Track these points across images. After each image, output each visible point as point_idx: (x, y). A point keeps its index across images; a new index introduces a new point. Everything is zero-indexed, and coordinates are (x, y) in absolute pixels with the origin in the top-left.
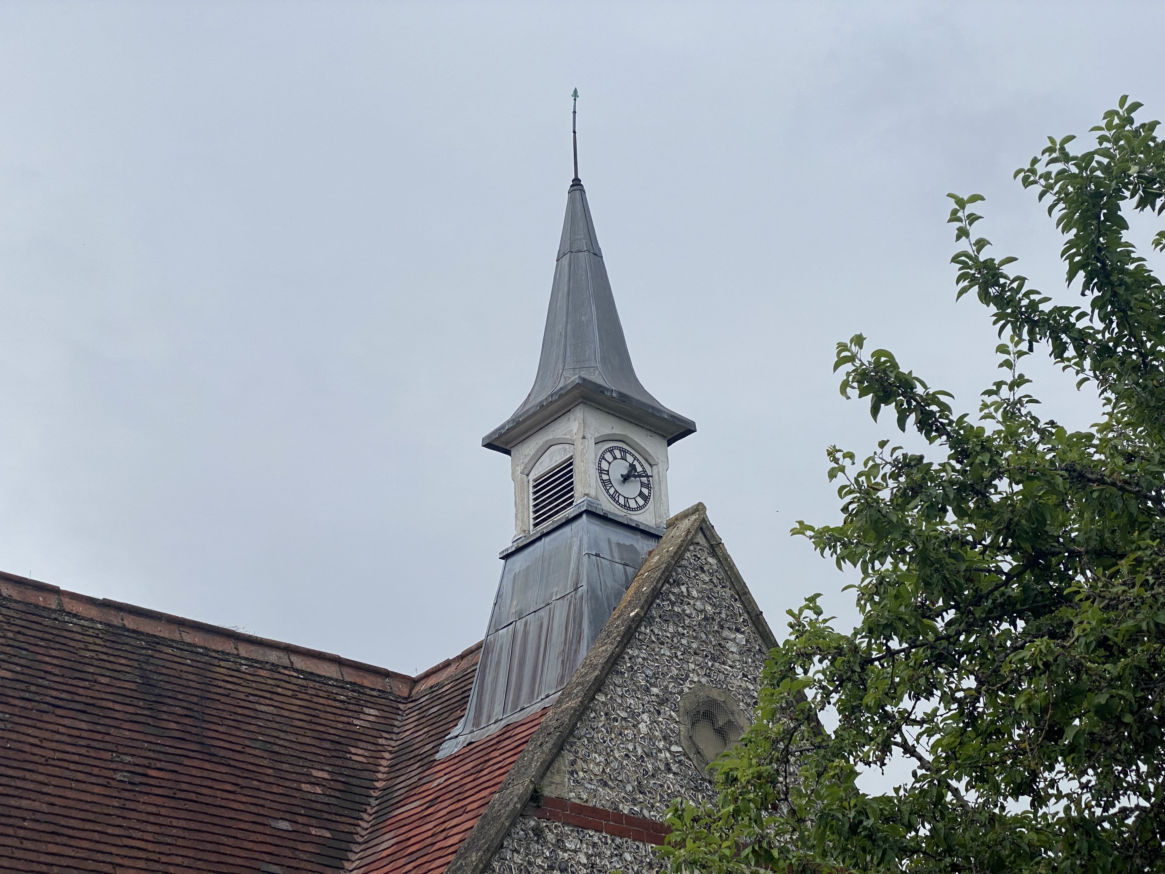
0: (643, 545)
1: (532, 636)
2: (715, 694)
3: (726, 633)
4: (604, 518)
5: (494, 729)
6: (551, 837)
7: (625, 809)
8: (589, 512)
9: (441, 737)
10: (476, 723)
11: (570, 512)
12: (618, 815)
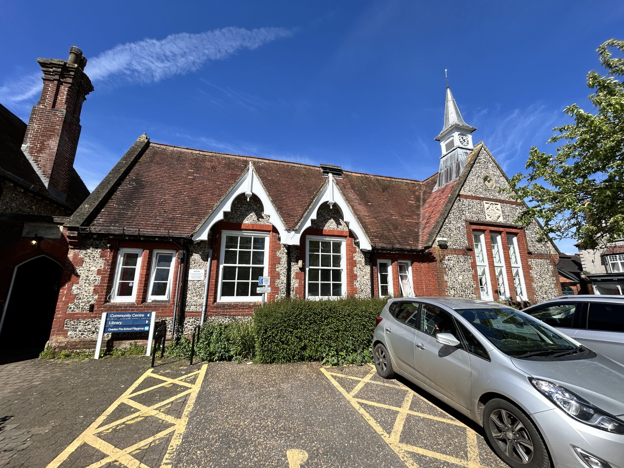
0: (469, 152)
1: (449, 170)
2: (487, 175)
3: (488, 164)
4: (461, 148)
5: (443, 186)
6: (461, 200)
7: (473, 195)
8: (459, 147)
9: (432, 189)
10: (439, 186)
11: (454, 148)
12: (472, 196)
